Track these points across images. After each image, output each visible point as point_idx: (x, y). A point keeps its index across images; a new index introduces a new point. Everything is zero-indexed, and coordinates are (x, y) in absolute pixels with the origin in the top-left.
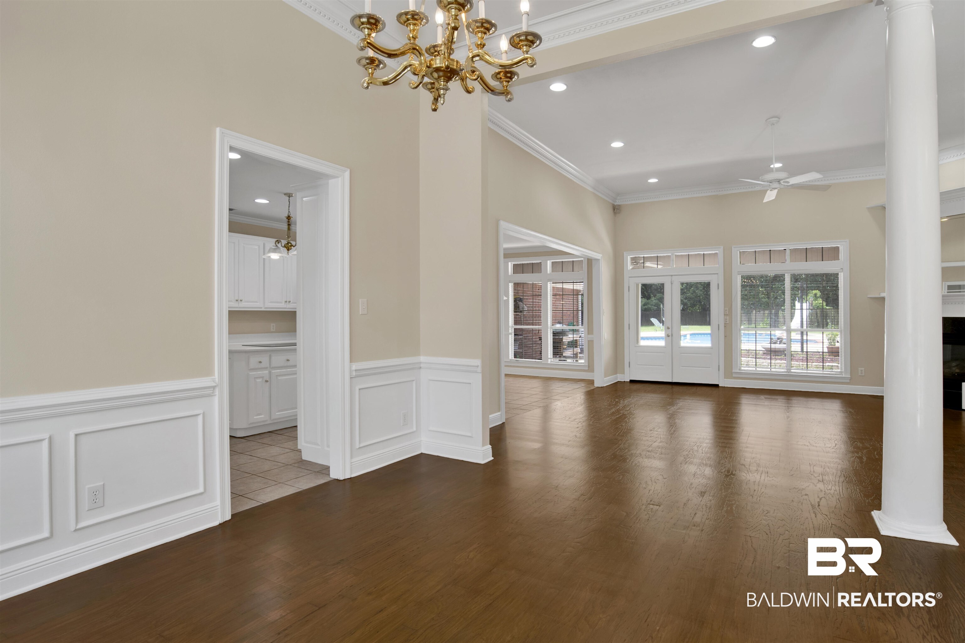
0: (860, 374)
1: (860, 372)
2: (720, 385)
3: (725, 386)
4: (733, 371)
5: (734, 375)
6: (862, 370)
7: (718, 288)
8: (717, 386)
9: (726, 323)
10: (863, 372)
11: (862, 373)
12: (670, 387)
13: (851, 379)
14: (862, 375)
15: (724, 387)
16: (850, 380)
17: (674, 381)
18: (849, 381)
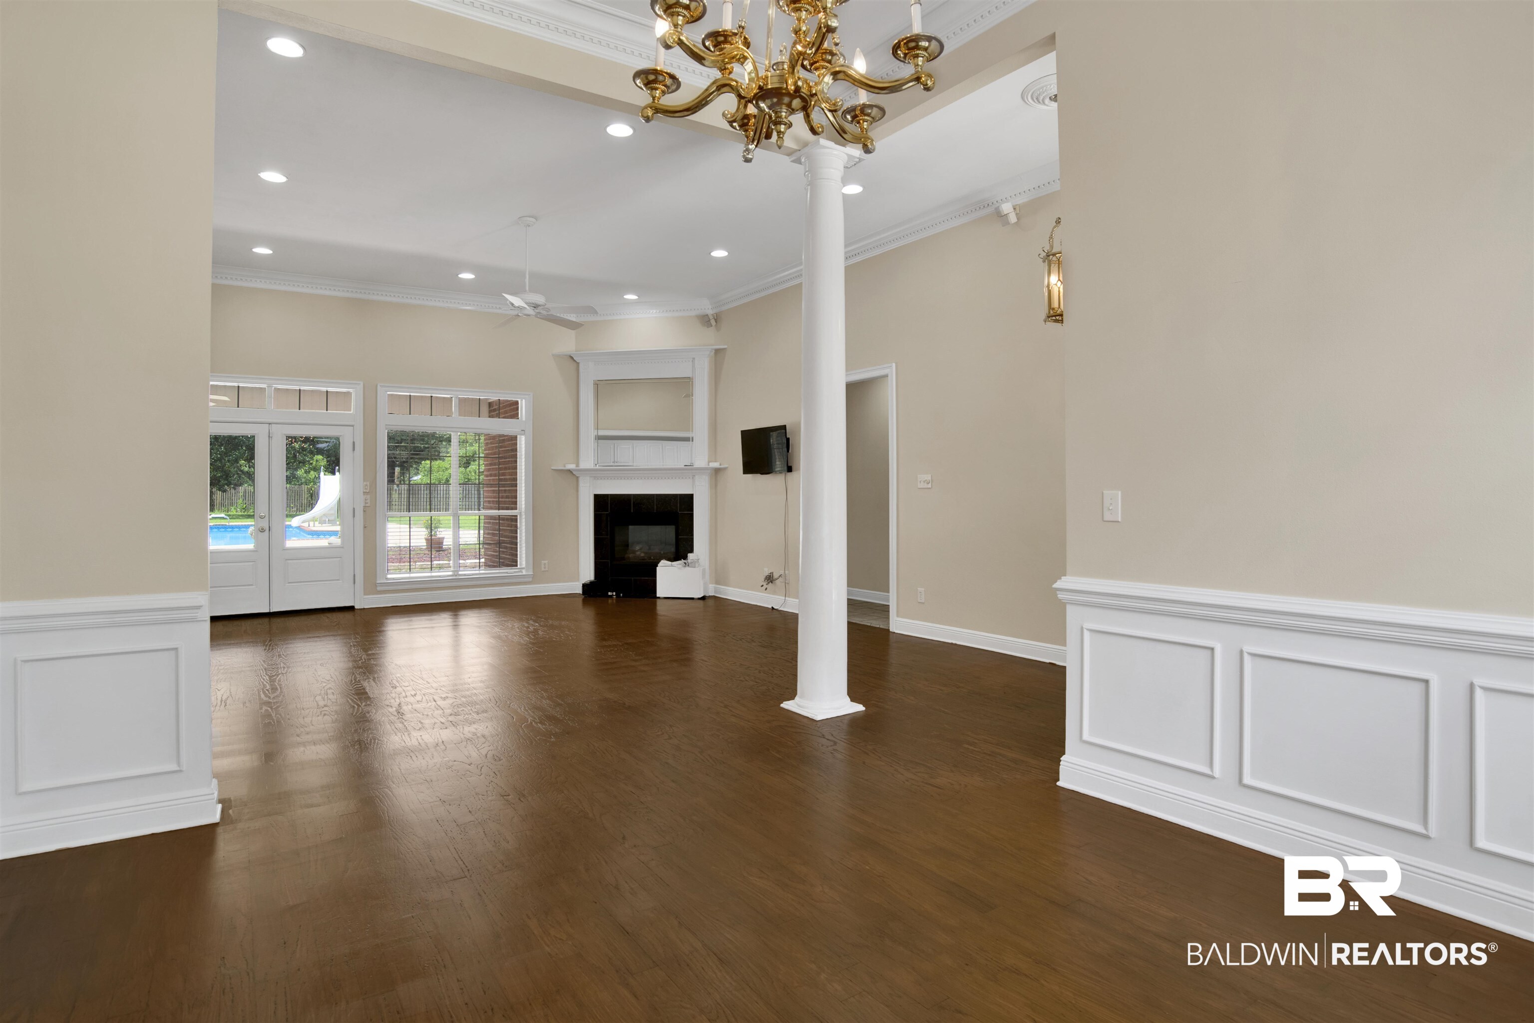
0: (543, 569)
1: (543, 566)
2: (356, 607)
3: (365, 607)
4: (378, 582)
5: (379, 588)
6: (545, 564)
7: (354, 449)
8: (351, 609)
9: (367, 505)
10: (547, 566)
11: (545, 568)
12: (266, 620)
13: (534, 576)
14: (545, 570)
15: (364, 609)
16: (533, 578)
17: (275, 609)
18: (531, 579)
